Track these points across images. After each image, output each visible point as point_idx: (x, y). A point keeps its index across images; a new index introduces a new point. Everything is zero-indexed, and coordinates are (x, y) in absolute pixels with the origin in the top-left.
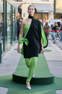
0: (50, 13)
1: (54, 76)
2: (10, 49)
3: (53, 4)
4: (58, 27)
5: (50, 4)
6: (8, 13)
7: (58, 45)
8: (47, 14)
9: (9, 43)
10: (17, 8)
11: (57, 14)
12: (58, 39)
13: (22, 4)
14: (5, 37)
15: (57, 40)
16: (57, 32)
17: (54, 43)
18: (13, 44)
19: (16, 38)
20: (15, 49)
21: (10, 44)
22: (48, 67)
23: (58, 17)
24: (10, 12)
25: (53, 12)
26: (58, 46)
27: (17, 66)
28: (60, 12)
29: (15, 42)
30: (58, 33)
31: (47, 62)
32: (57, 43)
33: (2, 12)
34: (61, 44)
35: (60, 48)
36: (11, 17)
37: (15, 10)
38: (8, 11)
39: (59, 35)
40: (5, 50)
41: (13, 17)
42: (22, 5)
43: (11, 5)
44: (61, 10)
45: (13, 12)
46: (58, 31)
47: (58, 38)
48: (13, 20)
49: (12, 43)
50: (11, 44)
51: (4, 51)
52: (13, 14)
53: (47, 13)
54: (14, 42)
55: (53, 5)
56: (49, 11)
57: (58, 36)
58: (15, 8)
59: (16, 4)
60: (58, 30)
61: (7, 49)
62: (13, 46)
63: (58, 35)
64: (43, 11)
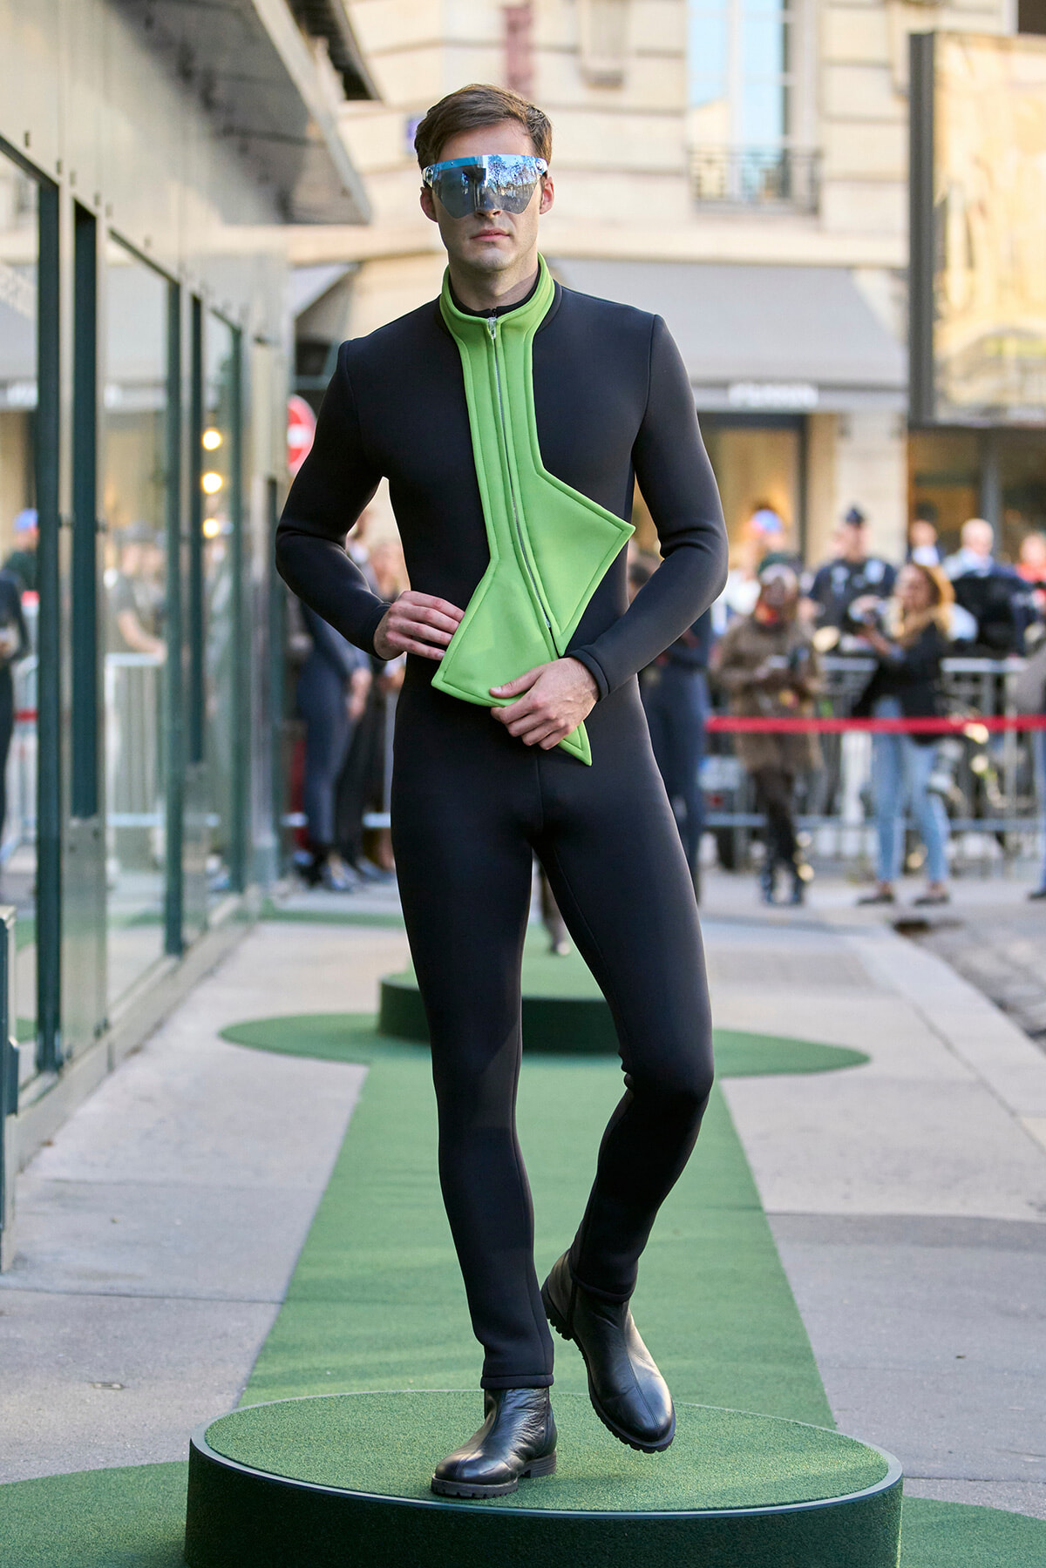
0: (839, 423)
1: (892, 1494)
2: (159, 1026)
3: (893, 271)
4: (981, 665)
5: (850, 268)
6: (126, 419)
7: (983, 961)
8: (788, 441)
9: (142, 920)
10: (285, 332)
11: (955, 431)
12: (982, 868)
13: (360, 264)
14: (72, 824)
15: (956, 872)
16: (971, 748)
17: (909, 928)
18: (202, 950)
19: (264, 839)
20: (231, 1035)
21: (154, 939)
22: (800, 1333)
23: (976, 481)
24: (156, 399)
25: (899, 403)
26: (969, 975)
27: (261, 1321)
28: (1012, 399)
29: (241, 917)
30: (980, 764)
31: (790, 1256)
32: (952, 924)
33: (25, 395)
34: (1022, 950)
35: (1003, 1006)
36: (173, 480)
37: (236, 364)
38: (127, 386)
39: (994, 796)
40: (64, 1042)
41: (213, 483)
42: (373, 277)
43: (174, 289)
44: (1025, 368)
45: (210, 398)
46: (979, 733)
47: (977, 845)
48: (213, 527)
49: (189, 932)
50: (176, 945)
51: (50, 1061)
52: (212, 440)
53: (797, 424)
54: (223, 908)
55: (901, 289)
56: (823, 387)
57: (979, 812)
58: (237, 335)
59: (261, 259)
60: (974, 702)
61: (102, 1029)
62: (209, 973)
63: (976, 787)
64: (724, 385)
